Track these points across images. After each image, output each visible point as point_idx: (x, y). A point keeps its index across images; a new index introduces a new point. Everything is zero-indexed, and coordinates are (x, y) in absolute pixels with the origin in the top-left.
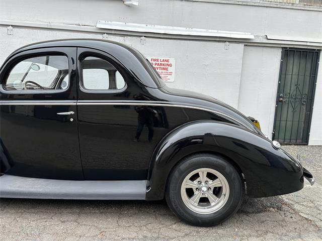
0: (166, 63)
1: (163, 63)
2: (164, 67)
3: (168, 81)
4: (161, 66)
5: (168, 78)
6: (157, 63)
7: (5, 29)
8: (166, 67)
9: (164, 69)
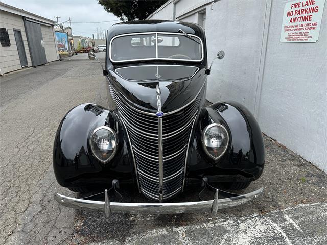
0: (310, 6)
1: (306, 7)
2: (306, 15)
3: (309, 40)
4: (302, 15)
5: (309, 35)
6: (298, 9)
7: (210, 5)
8: (309, 15)
9: (306, 19)
